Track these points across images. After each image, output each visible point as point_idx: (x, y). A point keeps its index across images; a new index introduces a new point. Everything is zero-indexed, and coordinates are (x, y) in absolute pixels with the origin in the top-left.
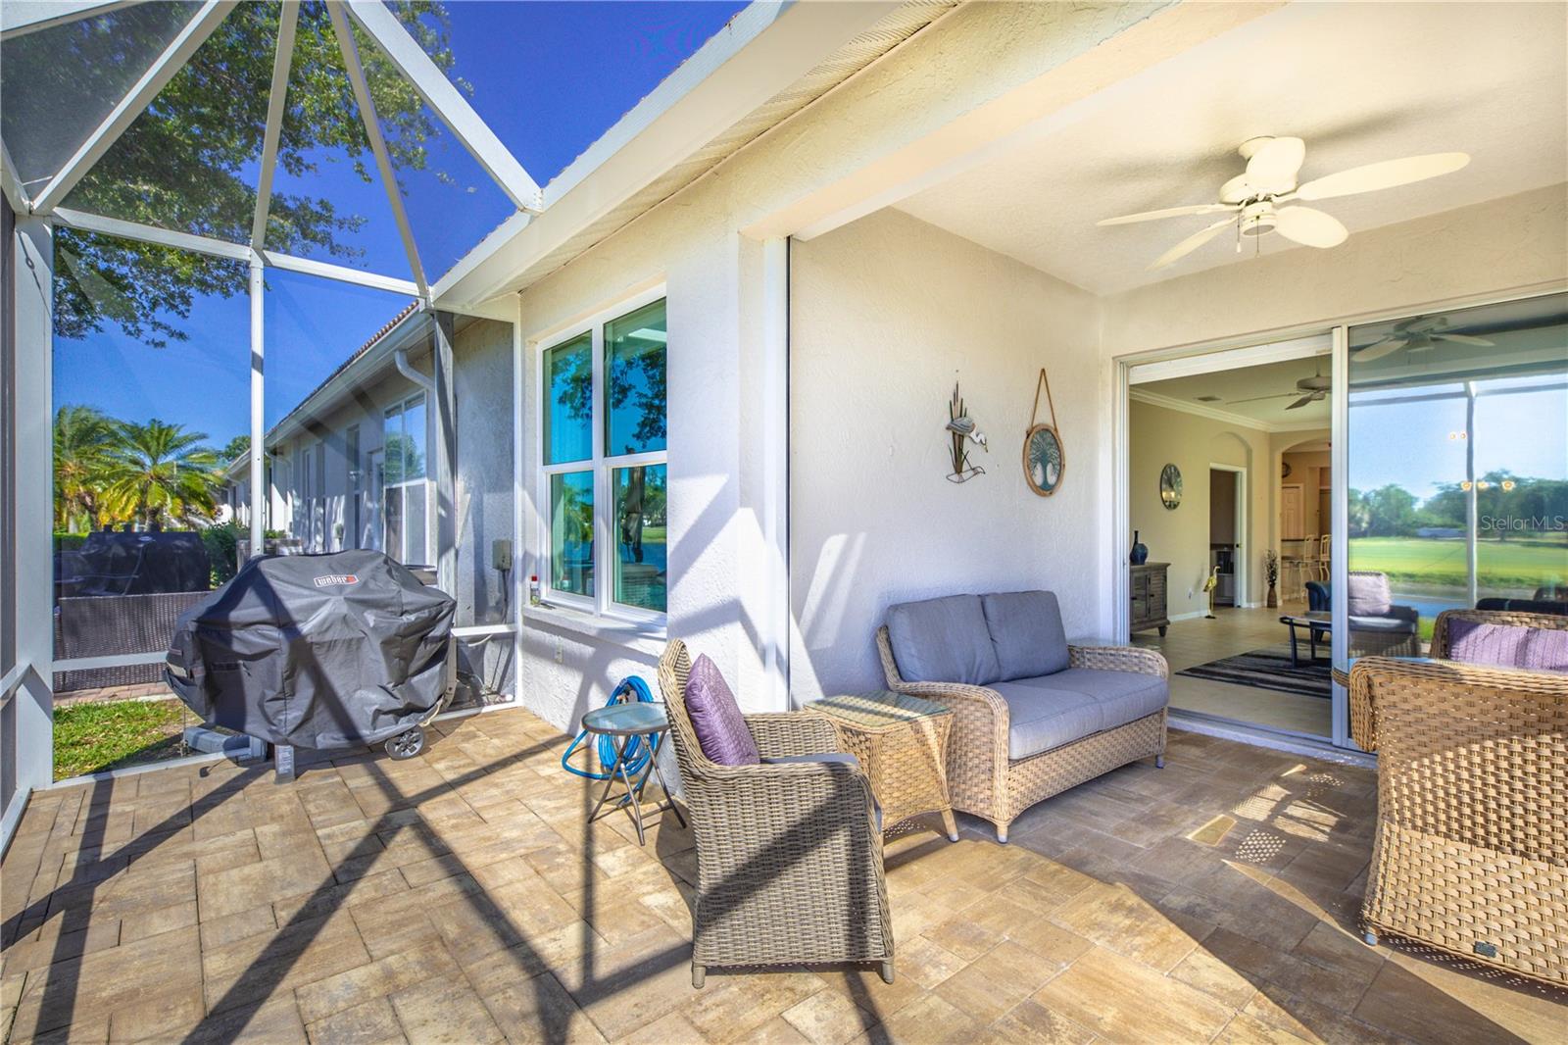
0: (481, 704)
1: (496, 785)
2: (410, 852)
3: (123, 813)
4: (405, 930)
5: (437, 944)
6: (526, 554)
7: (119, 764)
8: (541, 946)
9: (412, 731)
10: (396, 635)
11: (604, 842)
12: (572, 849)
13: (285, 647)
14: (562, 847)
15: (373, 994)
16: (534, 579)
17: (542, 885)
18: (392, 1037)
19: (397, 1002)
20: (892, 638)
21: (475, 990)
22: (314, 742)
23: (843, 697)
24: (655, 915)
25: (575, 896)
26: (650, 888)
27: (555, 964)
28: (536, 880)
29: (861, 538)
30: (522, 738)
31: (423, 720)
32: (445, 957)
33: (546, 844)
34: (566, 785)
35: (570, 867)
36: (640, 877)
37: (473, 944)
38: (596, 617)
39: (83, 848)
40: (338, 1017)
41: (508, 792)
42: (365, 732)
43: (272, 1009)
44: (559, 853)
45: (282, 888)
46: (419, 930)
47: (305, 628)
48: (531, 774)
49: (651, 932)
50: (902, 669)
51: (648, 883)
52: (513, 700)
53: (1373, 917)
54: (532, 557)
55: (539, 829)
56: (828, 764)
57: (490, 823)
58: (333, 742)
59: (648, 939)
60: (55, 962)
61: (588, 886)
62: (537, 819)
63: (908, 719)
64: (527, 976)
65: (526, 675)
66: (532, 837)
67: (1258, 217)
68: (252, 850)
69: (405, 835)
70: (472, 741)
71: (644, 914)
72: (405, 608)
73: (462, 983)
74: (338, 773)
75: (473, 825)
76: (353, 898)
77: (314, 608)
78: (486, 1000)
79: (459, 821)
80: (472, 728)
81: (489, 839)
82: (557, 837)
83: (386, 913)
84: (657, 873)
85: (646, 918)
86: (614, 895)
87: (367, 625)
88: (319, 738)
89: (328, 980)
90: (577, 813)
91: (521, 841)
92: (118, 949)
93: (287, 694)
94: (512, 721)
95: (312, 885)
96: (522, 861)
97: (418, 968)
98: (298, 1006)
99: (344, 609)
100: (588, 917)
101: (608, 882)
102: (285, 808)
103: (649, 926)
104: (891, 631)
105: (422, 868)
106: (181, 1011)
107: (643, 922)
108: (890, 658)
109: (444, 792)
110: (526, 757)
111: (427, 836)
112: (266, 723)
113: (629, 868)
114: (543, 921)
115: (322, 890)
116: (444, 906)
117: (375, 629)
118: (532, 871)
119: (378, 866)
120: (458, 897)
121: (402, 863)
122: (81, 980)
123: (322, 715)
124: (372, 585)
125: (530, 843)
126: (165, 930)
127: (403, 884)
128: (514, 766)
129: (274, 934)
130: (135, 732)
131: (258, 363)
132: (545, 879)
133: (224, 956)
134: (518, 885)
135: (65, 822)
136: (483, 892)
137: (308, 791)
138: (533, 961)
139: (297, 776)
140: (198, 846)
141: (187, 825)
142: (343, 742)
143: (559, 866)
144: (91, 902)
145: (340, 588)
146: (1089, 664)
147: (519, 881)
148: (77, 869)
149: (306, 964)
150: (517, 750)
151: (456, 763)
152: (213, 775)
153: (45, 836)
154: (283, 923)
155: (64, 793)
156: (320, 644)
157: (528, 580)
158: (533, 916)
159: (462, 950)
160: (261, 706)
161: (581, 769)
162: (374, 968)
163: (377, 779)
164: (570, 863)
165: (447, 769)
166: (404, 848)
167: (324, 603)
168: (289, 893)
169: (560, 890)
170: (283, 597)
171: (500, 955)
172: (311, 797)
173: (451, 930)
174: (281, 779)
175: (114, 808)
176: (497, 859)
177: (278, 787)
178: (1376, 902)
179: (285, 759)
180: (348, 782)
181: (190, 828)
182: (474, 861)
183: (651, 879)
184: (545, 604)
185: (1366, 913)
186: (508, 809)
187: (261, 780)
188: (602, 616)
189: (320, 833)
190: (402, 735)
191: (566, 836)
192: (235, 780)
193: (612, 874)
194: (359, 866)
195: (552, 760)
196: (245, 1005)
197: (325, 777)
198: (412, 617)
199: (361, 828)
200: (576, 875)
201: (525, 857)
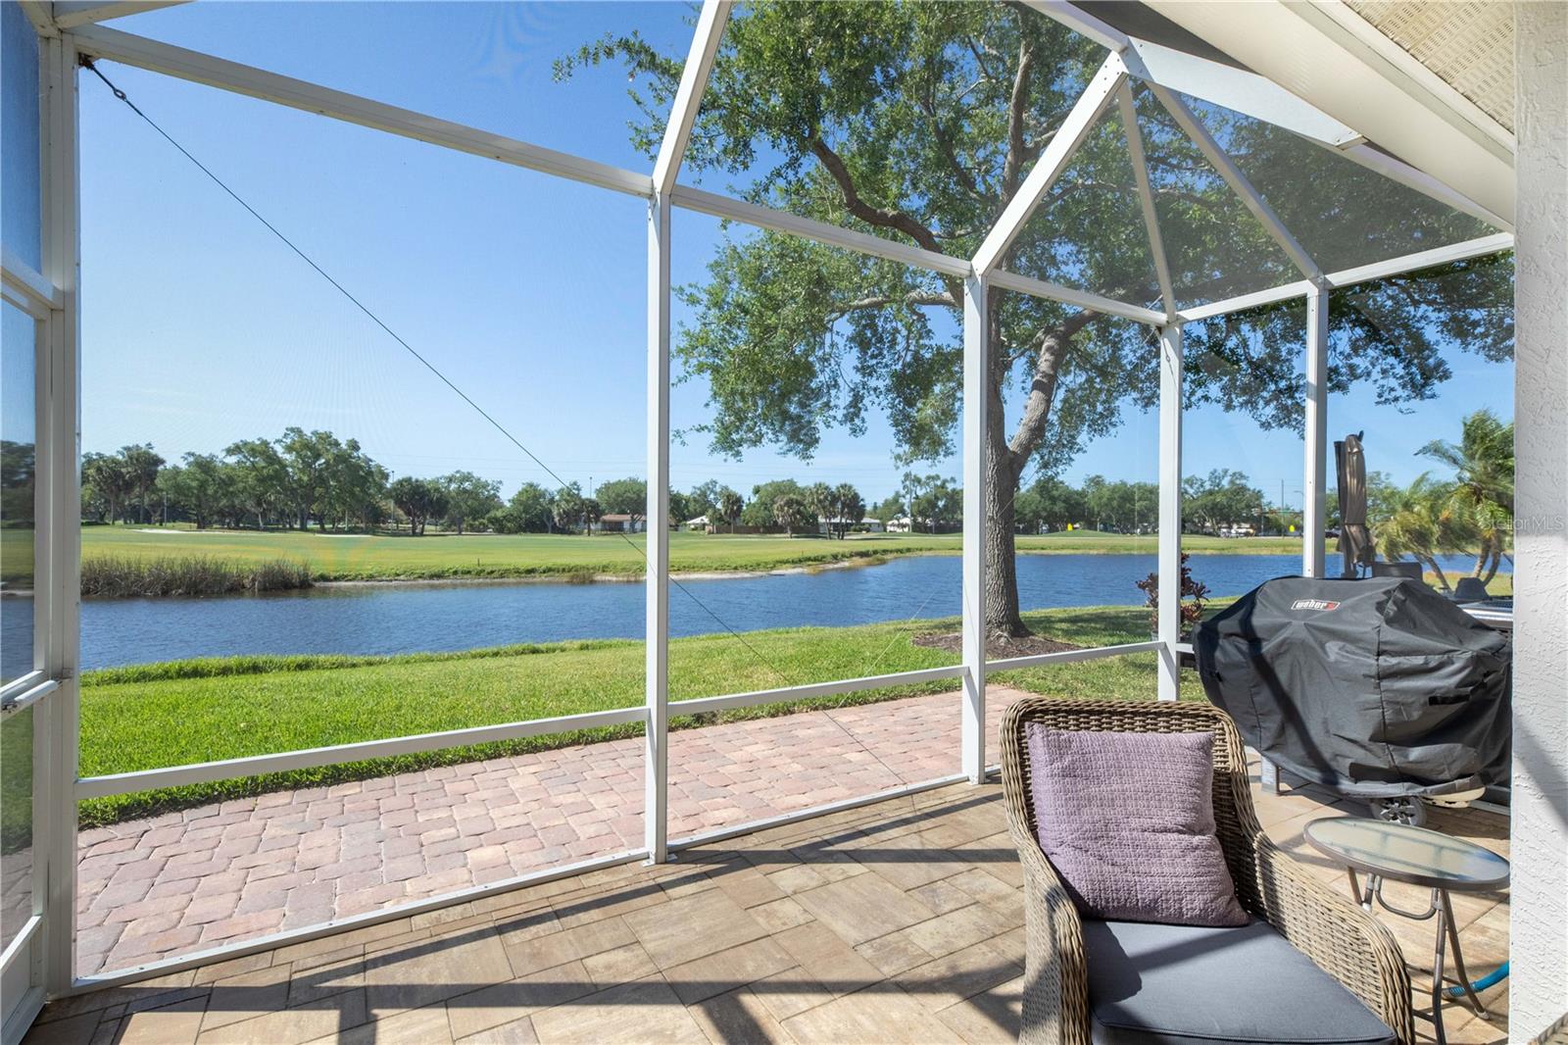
13: (1249, 663)
47: (1267, 647)
72: (1384, 647)
77: (1278, 628)
99: (1304, 635)
117: (1334, 663)
139: (1280, 793)
170: (1255, 614)
174: (1265, 788)
179: (1268, 771)
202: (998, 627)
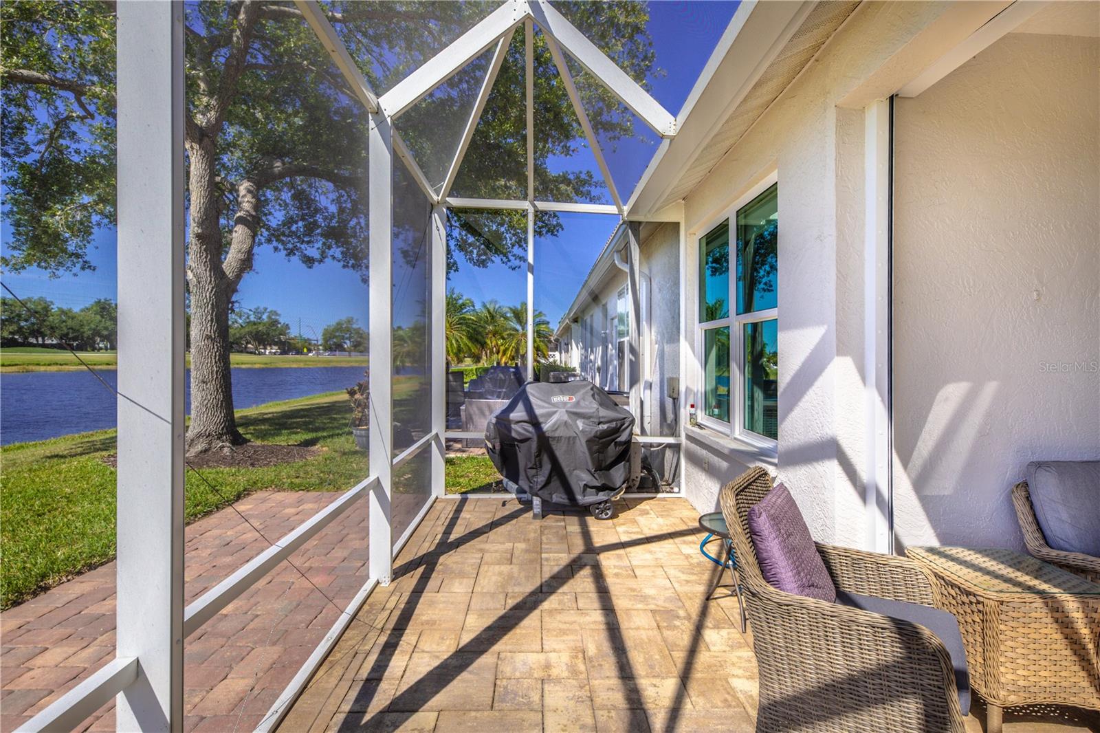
0: (657, 491)
1: (651, 552)
2: (585, 583)
3: (465, 518)
4: (565, 638)
5: (580, 655)
6: (687, 388)
7: (474, 491)
8: (644, 686)
9: (606, 502)
10: (594, 437)
11: (714, 619)
12: (689, 618)
13: (535, 438)
14: (682, 613)
15: (536, 675)
16: (692, 406)
17: (659, 638)
18: (536, 711)
19: (546, 687)
20: (1034, 499)
21: (592, 700)
22: (551, 498)
23: (960, 550)
24: (738, 698)
25: (680, 656)
26: (740, 672)
27: (650, 706)
28: (656, 632)
29: (990, 388)
30: (678, 521)
31: (613, 496)
32: (582, 667)
33: (670, 606)
34: (699, 564)
35: (683, 631)
36: (735, 660)
37: (601, 665)
38: (731, 439)
39: (444, 533)
40: (513, 682)
41: (657, 559)
42: (579, 497)
43: (486, 660)
44: (678, 617)
45: (515, 585)
46: (574, 641)
47: (546, 427)
48: (677, 550)
49: (730, 712)
50: (1048, 533)
51: (740, 668)
52: (679, 492)
54: (691, 390)
55: (669, 593)
56: (893, 620)
57: (639, 579)
58: (561, 500)
59: (726, 718)
60: (413, 592)
61: (693, 651)
62: (670, 586)
63: (1041, 593)
64: (628, 706)
65: (687, 476)
66: (663, 598)
68: (509, 556)
69: (586, 571)
70: (645, 516)
71: (729, 693)
72: (601, 420)
73: (586, 691)
74: (564, 520)
75: (628, 576)
76: (546, 605)
77: (550, 415)
78: (596, 712)
79: (620, 571)
80: (648, 507)
81: (634, 590)
82: (680, 604)
83: (560, 622)
84: (750, 661)
85: (729, 698)
86: (710, 667)
87: (579, 429)
88: (554, 496)
89: (517, 654)
90: (701, 589)
91: (654, 599)
92: (437, 594)
93: (538, 466)
94: (675, 507)
95: (529, 588)
96: (650, 614)
97: (564, 668)
98: (497, 664)
99: (566, 417)
100: (685, 677)
101: (707, 654)
102: (532, 535)
103: (730, 706)
104: (1032, 488)
105: (589, 597)
106: (448, 642)
107: (726, 700)
108: (1031, 519)
109: (618, 549)
110: (678, 537)
111: (599, 576)
112: (527, 482)
113: (728, 649)
114: (652, 667)
115: (533, 594)
116: (592, 629)
117: (583, 431)
118: (655, 625)
119: (565, 588)
120: (603, 627)
121: (579, 590)
122: (418, 606)
123: (555, 483)
124: (582, 403)
125: (660, 603)
126: (459, 591)
127: (574, 606)
128: (666, 541)
129: (502, 612)
130: (487, 475)
131: (531, 269)
132: (662, 635)
133: (476, 617)
134: (642, 632)
135: (443, 516)
136: (618, 629)
137: (546, 527)
138: (634, 696)
139: (543, 517)
140: (487, 546)
141: (487, 533)
142: (566, 501)
143: (676, 627)
144: (436, 563)
145: (565, 404)
147: (644, 629)
148: (438, 544)
149: (510, 639)
150: (671, 530)
151: (631, 530)
152: (507, 506)
153: (432, 523)
154: (508, 607)
155: (448, 501)
156: (554, 438)
157: (688, 407)
158: (646, 660)
159: (594, 667)
160: (525, 471)
161: (713, 556)
162: (542, 657)
163: (582, 529)
164: (684, 628)
165: (624, 532)
166: (583, 582)
167: (555, 412)
168: (517, 589)
169: (670, 647)
170: (535, 407)
171: (615, 682)
172: (546, 532)
173: (592, 650)
174: (535, 516)
175: (463, 515)
176: (635, 607)
177: (533, 521)
179: (537, 505)
180: (568, 527)
181: (487, 535)
182: (620, 603)
183: (743, 665)
184: (700, 426)
186: (653, 572)
187: (526, 515)
188: (735, 439)
189: (544, 556)
190: (600, 503)
191: (686, 605)
192: (516, 512)
193: (712, 648)
194: (555, 585)
195: (694, 543)
196: (474, 652)
197: (557, 521)
198: (605, 427)
199: (564, 559)
200: (685, 639)
201: (653, 612)
202: (219, 438)
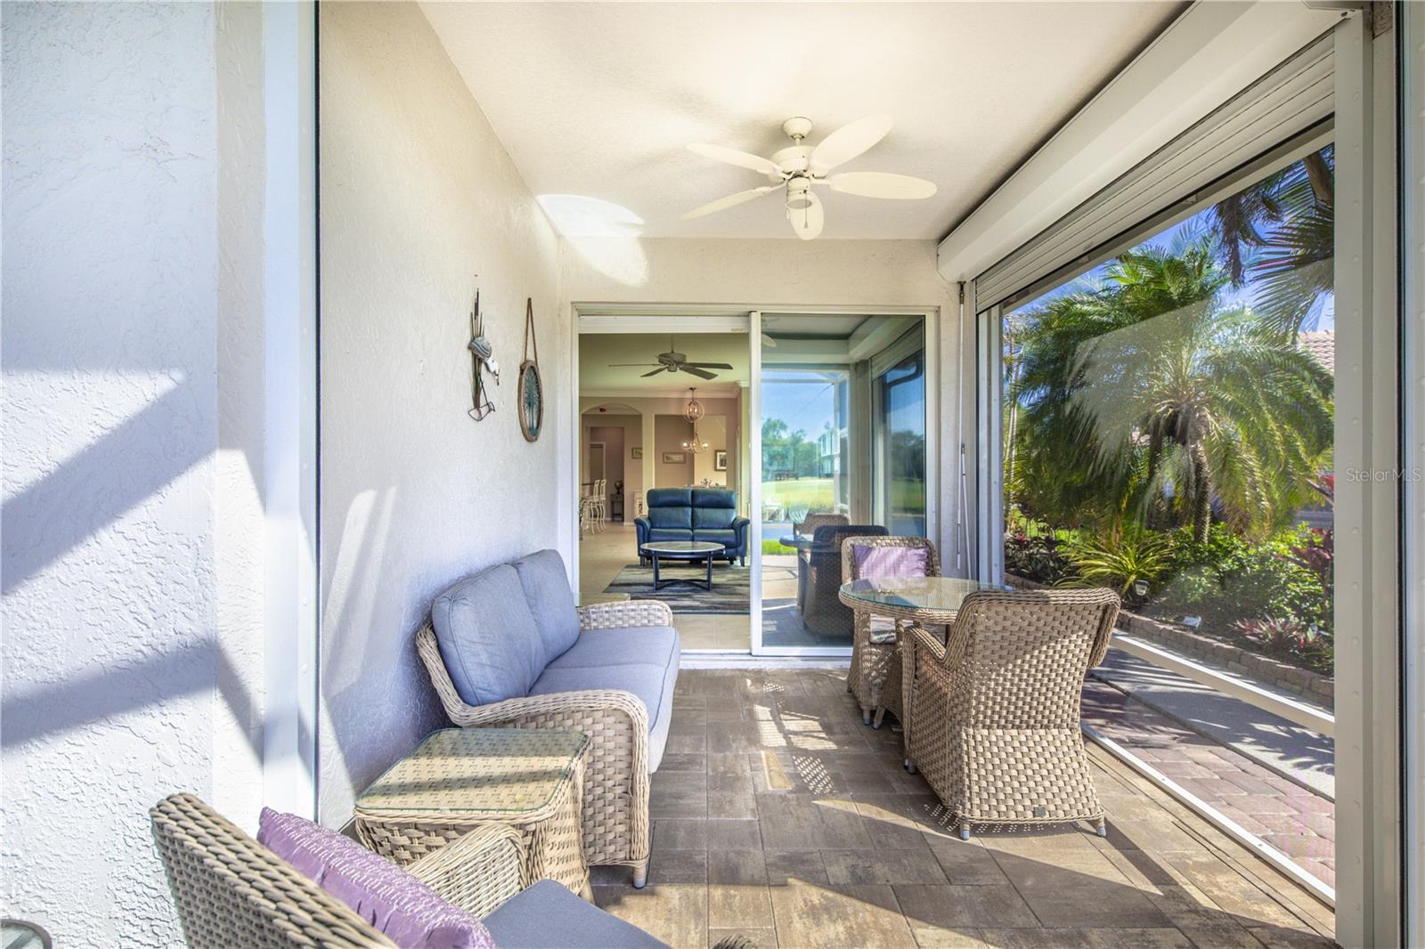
53: (967, 815)
67: (805, 191)
108: (445, 676)
146: (595, 624)
178: (966, 801)
185: (960, 813)
